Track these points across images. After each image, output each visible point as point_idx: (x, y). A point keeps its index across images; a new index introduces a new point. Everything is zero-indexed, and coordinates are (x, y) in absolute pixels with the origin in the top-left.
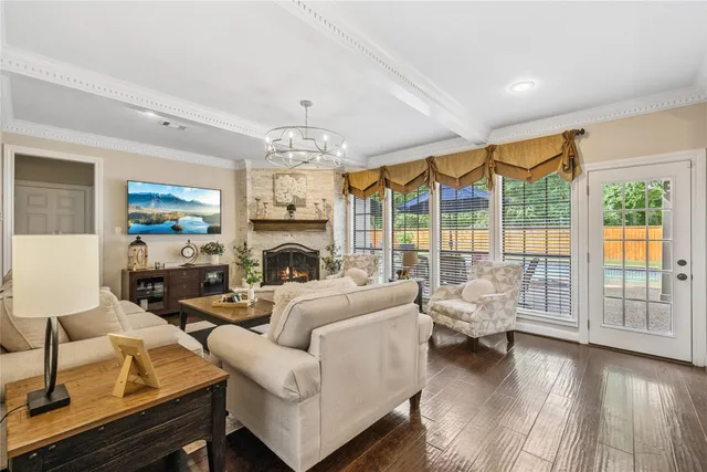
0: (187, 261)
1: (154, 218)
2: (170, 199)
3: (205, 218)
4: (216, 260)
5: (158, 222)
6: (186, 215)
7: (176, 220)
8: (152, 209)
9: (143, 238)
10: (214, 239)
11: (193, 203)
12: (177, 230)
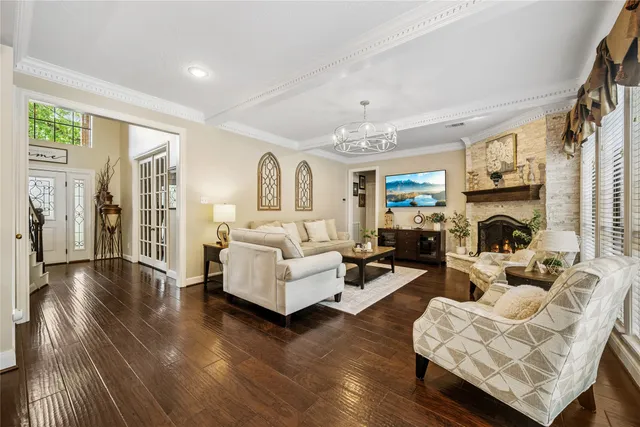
0: (419, 226)
1: (400, 198)
2: (410, 184)
3: (433, 195)
4: (437, 227)
5: (402, 200)
6: (419, 194)
7: (413, 198)
8: (398, 192)
9: (392, 209)
10: (438, 210)
11: (425, 184)
12: (413, 205)
